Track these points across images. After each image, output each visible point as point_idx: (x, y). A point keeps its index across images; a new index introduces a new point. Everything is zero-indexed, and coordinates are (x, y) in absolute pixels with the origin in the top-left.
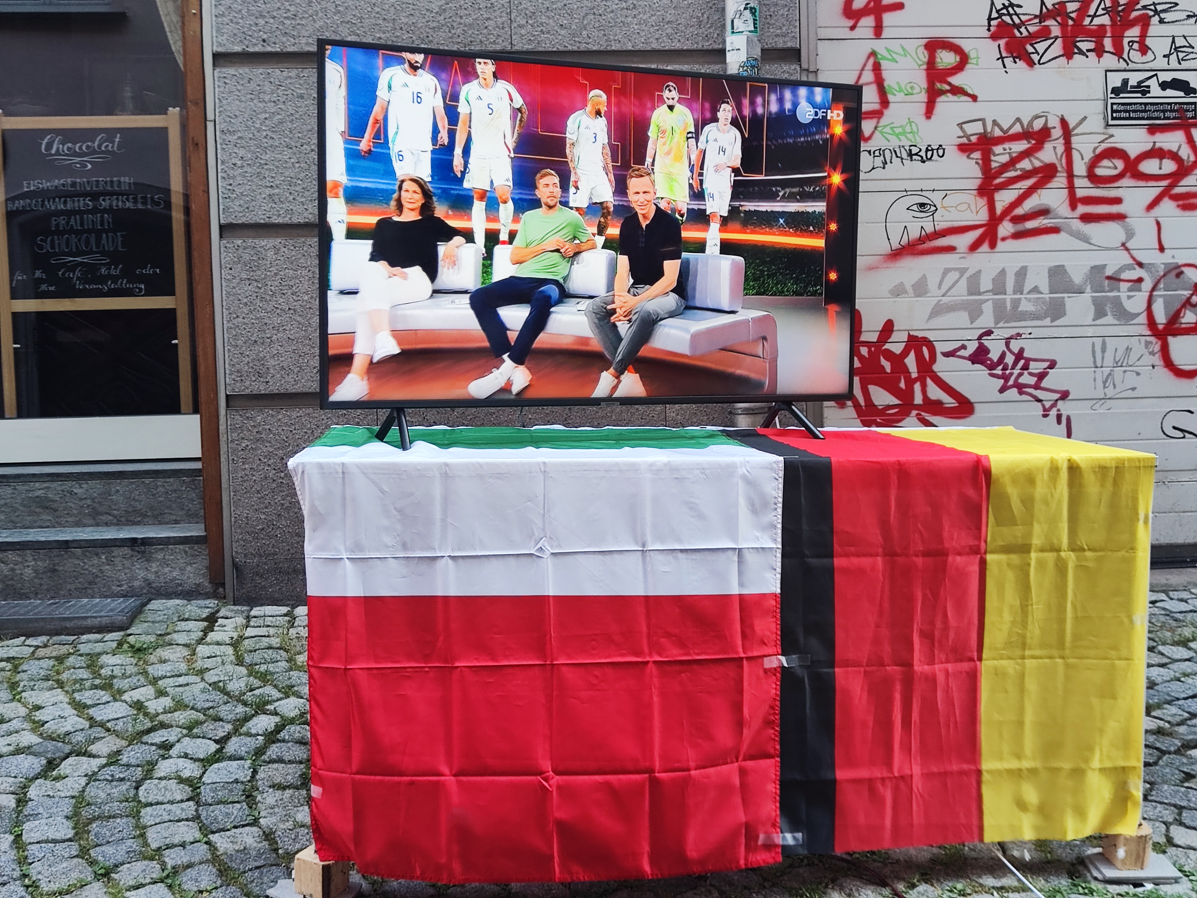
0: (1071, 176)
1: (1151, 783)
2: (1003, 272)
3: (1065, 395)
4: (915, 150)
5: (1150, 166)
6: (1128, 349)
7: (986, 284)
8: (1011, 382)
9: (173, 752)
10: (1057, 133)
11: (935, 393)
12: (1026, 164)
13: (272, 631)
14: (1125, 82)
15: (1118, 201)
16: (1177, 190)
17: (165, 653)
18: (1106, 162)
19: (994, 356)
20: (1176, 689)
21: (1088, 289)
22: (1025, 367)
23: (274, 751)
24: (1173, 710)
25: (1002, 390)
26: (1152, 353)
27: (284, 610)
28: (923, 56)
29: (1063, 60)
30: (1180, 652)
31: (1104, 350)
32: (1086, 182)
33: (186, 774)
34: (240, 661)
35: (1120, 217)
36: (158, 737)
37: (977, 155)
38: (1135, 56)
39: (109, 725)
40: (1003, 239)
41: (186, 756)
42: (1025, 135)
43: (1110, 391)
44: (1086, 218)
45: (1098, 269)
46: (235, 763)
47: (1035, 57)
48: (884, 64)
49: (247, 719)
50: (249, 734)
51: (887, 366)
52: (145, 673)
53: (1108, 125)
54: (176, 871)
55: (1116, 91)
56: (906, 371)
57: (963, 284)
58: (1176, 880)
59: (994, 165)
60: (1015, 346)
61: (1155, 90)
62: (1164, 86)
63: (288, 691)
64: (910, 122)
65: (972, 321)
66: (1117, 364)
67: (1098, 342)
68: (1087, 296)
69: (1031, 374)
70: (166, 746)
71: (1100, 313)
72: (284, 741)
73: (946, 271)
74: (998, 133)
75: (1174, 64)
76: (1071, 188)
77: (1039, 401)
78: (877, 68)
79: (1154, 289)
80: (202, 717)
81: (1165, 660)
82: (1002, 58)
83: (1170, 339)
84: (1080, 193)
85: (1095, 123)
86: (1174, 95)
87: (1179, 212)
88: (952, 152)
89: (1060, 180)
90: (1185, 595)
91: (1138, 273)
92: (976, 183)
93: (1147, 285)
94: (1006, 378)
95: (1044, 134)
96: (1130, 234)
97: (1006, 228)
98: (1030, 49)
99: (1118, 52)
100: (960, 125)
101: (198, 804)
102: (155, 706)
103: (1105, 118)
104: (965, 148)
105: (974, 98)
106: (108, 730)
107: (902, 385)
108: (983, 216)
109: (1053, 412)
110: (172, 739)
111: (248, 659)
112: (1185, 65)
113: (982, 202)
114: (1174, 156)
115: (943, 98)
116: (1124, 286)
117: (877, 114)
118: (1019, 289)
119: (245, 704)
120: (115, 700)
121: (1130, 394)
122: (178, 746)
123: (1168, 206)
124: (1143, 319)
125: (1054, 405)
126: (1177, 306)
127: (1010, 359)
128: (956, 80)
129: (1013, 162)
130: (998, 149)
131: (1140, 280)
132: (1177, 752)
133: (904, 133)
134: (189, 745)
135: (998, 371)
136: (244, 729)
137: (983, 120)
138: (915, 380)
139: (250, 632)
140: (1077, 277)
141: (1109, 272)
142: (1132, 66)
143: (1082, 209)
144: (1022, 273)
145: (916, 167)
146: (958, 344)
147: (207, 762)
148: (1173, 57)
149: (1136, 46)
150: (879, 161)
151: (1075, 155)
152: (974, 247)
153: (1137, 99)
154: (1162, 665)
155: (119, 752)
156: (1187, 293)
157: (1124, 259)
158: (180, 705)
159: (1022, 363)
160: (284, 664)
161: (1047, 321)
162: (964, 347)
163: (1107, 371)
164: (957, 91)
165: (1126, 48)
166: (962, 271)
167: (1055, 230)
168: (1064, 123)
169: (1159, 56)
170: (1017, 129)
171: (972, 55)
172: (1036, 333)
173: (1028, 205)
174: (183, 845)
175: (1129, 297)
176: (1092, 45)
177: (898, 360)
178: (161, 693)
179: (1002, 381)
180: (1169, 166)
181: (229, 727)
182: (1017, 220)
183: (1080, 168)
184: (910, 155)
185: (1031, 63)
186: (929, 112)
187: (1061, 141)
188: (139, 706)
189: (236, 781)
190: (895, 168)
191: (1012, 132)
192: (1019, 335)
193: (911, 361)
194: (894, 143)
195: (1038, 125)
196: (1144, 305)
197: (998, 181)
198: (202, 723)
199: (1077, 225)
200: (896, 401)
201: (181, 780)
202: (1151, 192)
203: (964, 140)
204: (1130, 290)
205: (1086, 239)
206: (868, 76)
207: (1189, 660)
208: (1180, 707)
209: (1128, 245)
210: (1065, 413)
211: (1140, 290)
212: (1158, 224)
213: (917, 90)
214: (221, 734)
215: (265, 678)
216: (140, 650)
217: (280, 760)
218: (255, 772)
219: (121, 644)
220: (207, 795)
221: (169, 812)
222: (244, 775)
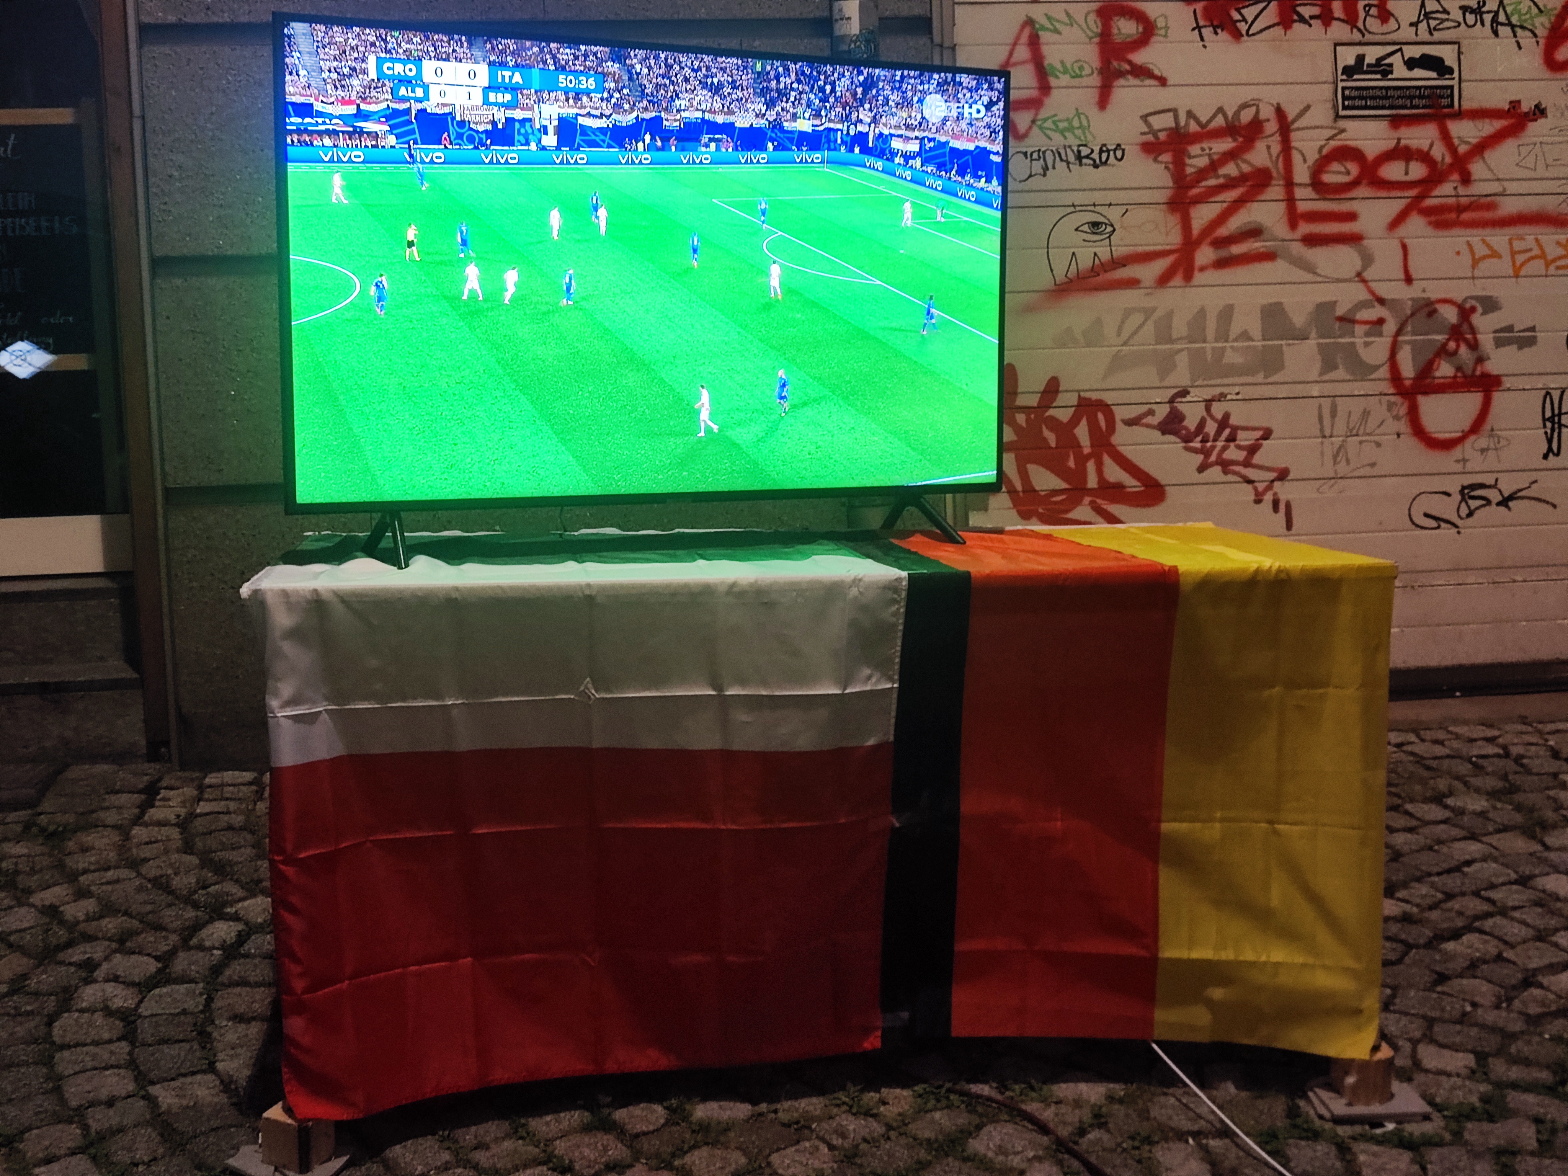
0: (1290, 184)
1: (1394, 989)
2: (1202, 313)
3: (1283, 475)
4: (1085, 151)
5: (1393, 171)
6: (1366, 414)
7: (1180, 328)
8: (1213, 458)
9: (100, 973)
10: (1271, 127)
11: (1114, 473)
12: (1230, 170)
13: (232, 805)
14: (1360, 58)
15: (1352, 217)
16: (1429, 202)
17: (87, 838)
18: (1335, 166)
19: (1191, 423)
20: (1428, 862)
21: (1313, 334)
22: (1232, 439)
23: (234, 970)
24: (1423, 889)
25: (1202, 469)
26: (1397, 418)
27: (248, 776)
28: (1095, 25)
29: (1278, 31)
30: (1434, 812)
31: (1334, 414)
32: (1308, 193)
33: (117, 1003)
34: (188, 848)
35: (1354, 239)
36: (77, 954)
37: (1166, 157)
38: (1373, 24)
39: (12, 938)
40: (1202, 269)
41: (116, 979)
42: (1231, 129)
43: (1342, 468)
44: (1311, 240)
45: (1324, 309)
46: (182, 988)
47: (1243, 27)
48: (1044, 36)
49: (197, 927)
50: (201, 948)
51: (1051, 438)
52: (60, 866)
53: (1337, 117)
54: (102, 1137)
55: (1349, 71)
56: (1076, 445)
57: (1149, 329)
58: (1427, 1117)
59: (1189, 170)
60: (1218, 410)
61: (1400, 70)
62: (1411, 64)
63: (252, 889)
64: (1078, 114)
65: (1162, 379)
66: (1352, 433)
67: (1326, 403)
68: (1312, 343)
69: (1239, 447)
70: (89, 966)
71: (1329, 365)
72: (247, 956)
73: (1128, 313)
74: (1193, 127)
75: (1424, 35)
76: (1290, 200)
77: (1250, 482)
78: (1034, 42)
79: (1399, 332)
81: (1414, 823)
82: (1198, 28)
83: (1422, 400)
84: (1302, 207)
85: (1321, 114)
86: (1424, 76)
87: (1430, 231)
88: (1132, 152)
89: (1276, 191)
90: (1441, 735)
91: (1377, 312)
92: (1164, 196)
93: (1390, 327)
94: (1207, 453)
95: (1255, 128)
96: (1367, 260)
97: (1205, 255)
98: (1236, 16)
99: (1351, 20)
100: (1145, 118)
101: (132, 1043)
102: (75, 911)
103: (1335, 107)
104: (1151, 148)
105: (1162, 81)
106: (10, 946)
107: (1071, 463)
108: (1174, 238)
109: (1268, 497)
110: (98, 955)
111: (199, 844)
112: (1437, 36)
113: (1174, 220)
114: (1424, 157)
115: (1122, 82)
116: (1360, 330)
117: (1034, 104)
118: (1223, 335)
119: (196, 906)
120: (20, 904)
121: (1367, 471)
122: (105, 966)
123: (1416, 224)
124: (1384, 372)
125: (1269, 487)
126: (1429, 355)
127: (1211, 428)
128: (1140, 57)
129: (1214, 166)
130: (1194, 149)
131: (1381, 321)
132: (1430, 945)
133: (1071, 129)
134: (121, 963)
135: (1196, 444)
136: (194, 941)
137: (1175, 111)
138: (1088, 457)
139: (202, 808)
140: (1299, 319)
141: (1340, 311)
142: (1368, 37)
143: (1305, 228)
144: (1227, 314)
145: (1087, 175)
146: (1145, 408)
147: (145, 987)
148: (1423, 26)
149: (1374, 11)
150: (1037, 166)
151: (1296, 158)
152: (1163, 280)
153: (1374, 81)
154: (1410, 830)
155: (25, 977)
156: (1440, 338)
157: (1359, 293)
158: (108, 909)
159: (1227, 432)
160: (249, 851)
161: (1260, 378)
162: (1151, 412)
163: (1338, 441)
164: (1141, 72)
165: (1362, 14)
166: (1148, 313)
167: (1269, 256)
168: (1280, 112)
169: (1405, 24)
170: (1219, 121)
171: (1160, 23)
172: (1247, 392)
173: (1235, 223)
174: (112, 1101)
175: (1367, 344)
176: (1316, 11)
177: (1065, 430)
178: (81, 894)
179: (1201, 457)
180: (1418, 171)
181: (174, 938)
182: (1220, 243)
183: (1301, 174)
184: (1079, 157)
185: (1237, 35)
186: (1103, 102)
187: (1277, 137)
188: (52, 912)
189: (184, 1012)
190: (1059, 175)
191: (1212, 126)
192: (1223, 395)
193: (1082, 432)
194: (1058, 140)
195: (1246, 116)
196: (1386, 355)
197: (1195, 191)
198: (138, 934)
199: (1298, 248)
200: (1064, 485)
201: (108, 1012)
202: (1395, 206)
203: (1150, 138)
204: (1367, 334)
205: (1310, 268)
206: (1023, 52)
207: (1445, 822)
208: (1432, 886)
209: (1367, 275)
210: (1283, 498)
211: (1380, 334)
212: (1404, 247)
213: (1087, 71)
214: (164, 948)
215: (222, 870)
216: (53, 834)
217: (243, 982)
218: (210, 1000)
219: (27, 827)
220: (146, 1032)
221: (94, 1057)
222: (195, 1004)
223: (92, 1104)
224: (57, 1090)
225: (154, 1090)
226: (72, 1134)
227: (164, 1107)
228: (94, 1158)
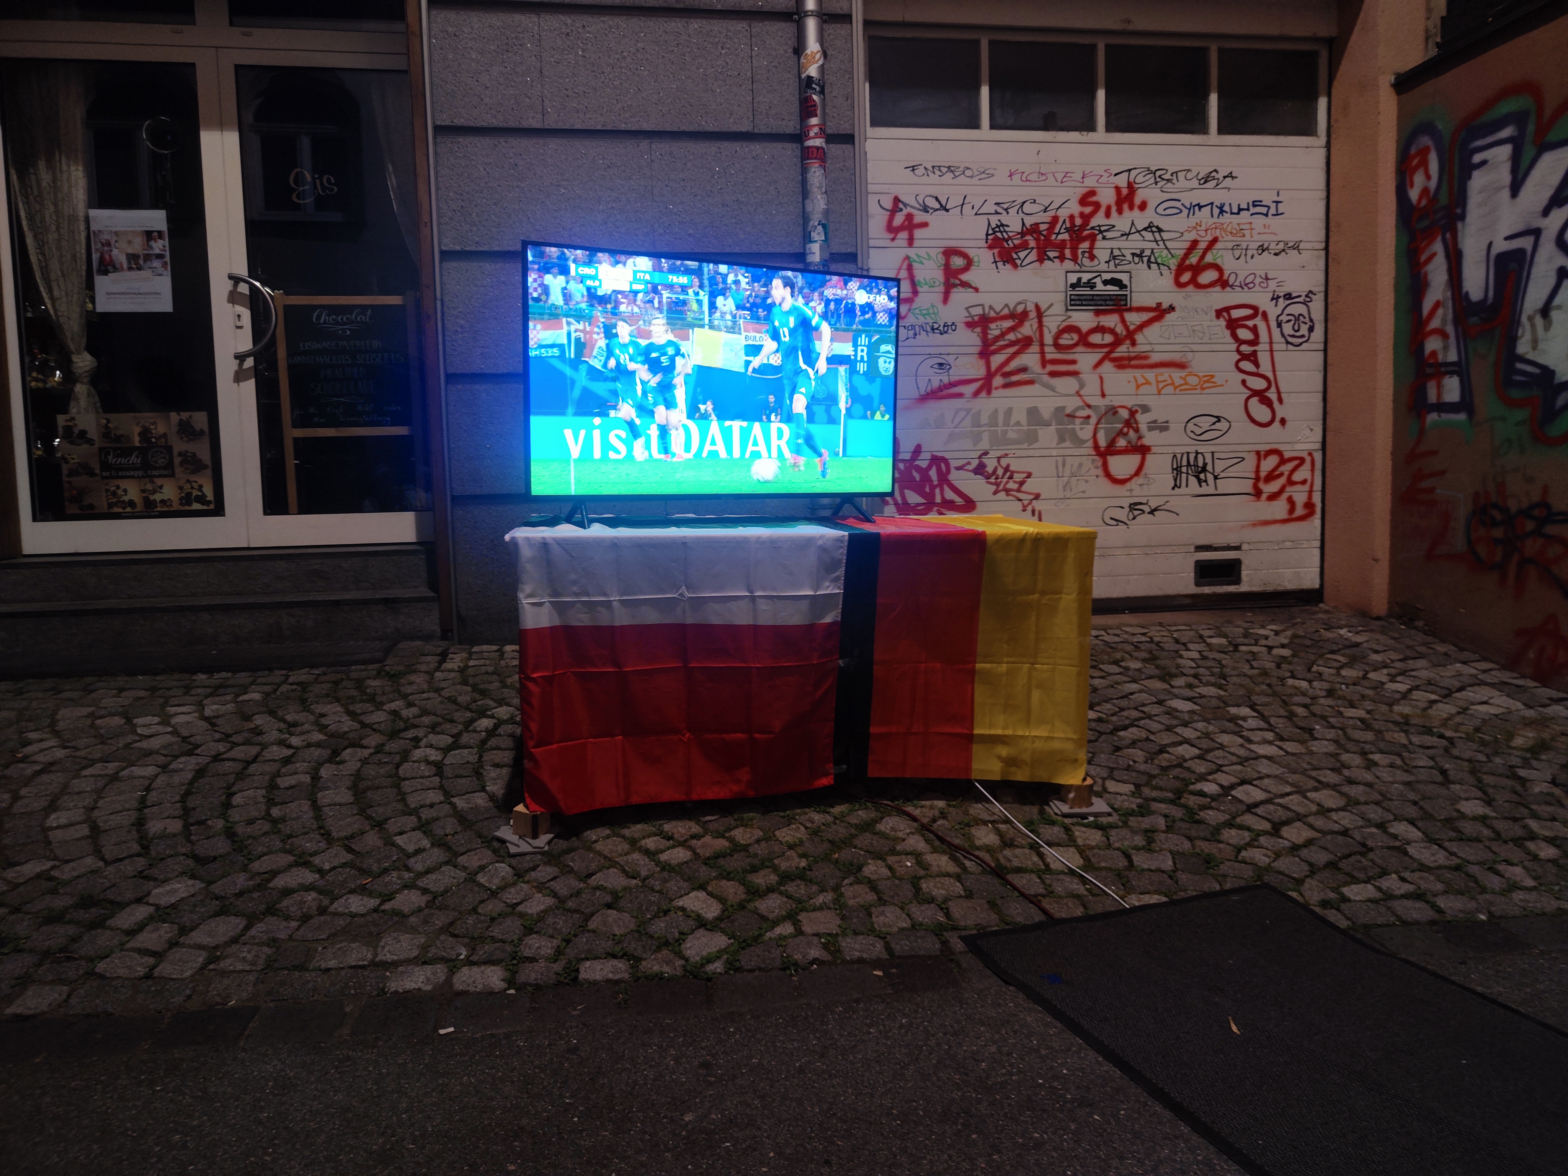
0: (1042, 345)
1: (1093, 753)
2: (996, 411)
3: (1037, 497)
4: (936, 326)
5: (1096, 338)
6: (1080, 465)
7: (984, 419)
8: (1001, 487)
9: (422, 744)
10: (1033, 314)
11: (950, 495)
12: (1011, 337)
13: (488, 662)
14: (1079, 279)
15: (1074, 362)
16: (1114, 355)
17: (413, 678)
18: (1066, 336)
19: (990, 469)
20: (1110, 692)
21: (1054, 423)
22: (1011, 478)
23: (493, 742)
24: (1109, 706)
25: (995, 493)
26: (1097, 467)
27: (495, 648)
28: (942, 260)
29: (1037, 264)
30: (1114, 669)
31: (1064, 465)
32: (1052, 349)
33: (433, 758)
34: (465, 683)
35: (1075, 374)
36: (410, 734)
37: (978, 330)
38: (1086, 261)
39: (374, 726)
40: (996, 388)
41: (431, 746)
42: (1012, 316)
43: (1068, 494)
44: (1053, 374)
45: (1060, 410)
46: (466, 751)
47: (1018, 262)
48: (915, 265)
49: (472, 721)
50: (475, 731)
51: (917, 476)
52: (399, 692)
53: (1067, 310)
54: (428, 823)
55: (1073, 286)
56: (930, 480)
57: (968, 421)
58: (1110, 815)
59: (990, 337)
60: (1004, 462)
61: (1100, 286)
62: (1106, 283)
63: (501, 702)
64: (933, 306)
65: (975, 445)
66: (1073, 475)
67: (1060, 459)
68: (1053, 428)
69: (1015, 482)
70: (416, 740)
71: (1062, 439)
72: (499, 735)
73: (958, 411)
74: (992, 314)
75: (1112, 268)
76: (1042, 353)
77: (1020, 500)
78: (910, 268)
79: (1098, 423)
80: (440, 720)
81: (1103, 674)
82: (995, 262)
83: (1109, 458)
84: (1049, 357)
85: (1059, 308)
86: (1112, 289)
87: (1115, 370)
88: (961, 327)
89: (1035, 348)
90: (1118, 632)
91: (1087, 412)
92: (977, 350)
93: (1093, 420)
94: (998, 485)
95: (1023, 317)
96: (1082, 385)
97: (998, 381)
98: (1015, 256)
99: (1075, 259)
100: (967, 309)
101: (441, 778)
102: (405, 713)
103: (1066, 305)
104: (970, 325)
105: (976, 290)
106: (374, 730)
107: (927, 490)
108: (981, 372)
109: (1030, 508)
110: (421, 735)
111: (471, 681)
112: (1120, 268)
113: (982, 363)
114: (1112, 331)
115: (955, 290)
116: (1078, 421)
117: (909, 301)
118: (1006, 423)
119: (471, 711)
120: (378, 710)
121: (1081, 495)
122: (425, 740)
123: (1108, 366)
124: (1090, 444)
125: (1030, 504)
126: (1113, 435)
127: (1000, 472)
128: (965, 277)
129: (1003, 335)
130: (993, 326)
131: (1089, 417)
132: (1112, 733)
133: (928, 314)
134: (433, 738)
135: (992, 480)
136: (471, 728)
137: (983, 305)
138: (936, 486)
139: (472, 663)
140: (1046, 414)
141: (1068, 411)
142: (1084, 269)
143: (1050, 368)
144: (1009, 412)
145: (937, 338)
146: (966, 461)
147: (446, 750)
148: (1112, 263)
149: (1087, 255)
150: (911, 333)
151: (1046, 330)
152: (976, 394)
153: (1087, 292)
154: (1102, 678)
155: (383, 745)
156: (1120, 426)
157: (1077, 402)
158: (424, 712)
159: (1008, 474)
160: (497, 684)
161: (1025, 446)
162: (969, 463)
163: (1066, 479)
164: (965, 285)
165: (1080, 256)
166: (968, 411)
167: (1031, 382)
168: (1037, 307)
169: (1102, 262)
170: (1006, 311)
171: (976, 259)
172: (1019, 453)
173: (1014, 365)
174: (431, 806)
175: (1081, 429)
176: (1056, 254)
177: (924, 472)
178: (410, 705)
179: (994, 487)
180: (1108, 339)
181: (460, 727)
182: (1006, 375)
183: (1048, 339)
184: (933, 329)
185: (1015, 266)
186: (945, 300)
187: (1036, 320)
188: (395, 713)
189: (468, 762)
190: (923, 338)
191: (1002, 314)
192: (1006, 455)
193: (933, 473)
194: (922, 320)
195: (1020, 309)
196: (1091, 435)
197: (993, 348)
198: (441, 724)
199: (1046, 378)
200: (924, 501)
201: (428, 762)
202: (1097, 356)
203: (970, 319)
204: (1082, 424)
205: (1052, 389)
206: (903, 274)
207: (1120, 674)
208: (1114, 705)
209: (1082, 393)
210: (1037, 508)
211: (1088, 424)
212: (1101, 378)
213: (937, 284)
214: (455, 731)
215: (484, 693)
216: (393, 675)
217: (498, 748)
218: (481, 756)
219: (379, 673)
220: (448, 772)
221: (421, 784)
222: (473, 758)
223: (422, 807)
224: (403, 800)
225: (454, 800)
226: (412, 821)
227: (459, 808)
228: (425, 833)
